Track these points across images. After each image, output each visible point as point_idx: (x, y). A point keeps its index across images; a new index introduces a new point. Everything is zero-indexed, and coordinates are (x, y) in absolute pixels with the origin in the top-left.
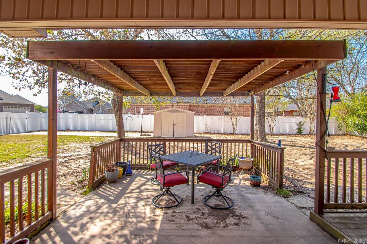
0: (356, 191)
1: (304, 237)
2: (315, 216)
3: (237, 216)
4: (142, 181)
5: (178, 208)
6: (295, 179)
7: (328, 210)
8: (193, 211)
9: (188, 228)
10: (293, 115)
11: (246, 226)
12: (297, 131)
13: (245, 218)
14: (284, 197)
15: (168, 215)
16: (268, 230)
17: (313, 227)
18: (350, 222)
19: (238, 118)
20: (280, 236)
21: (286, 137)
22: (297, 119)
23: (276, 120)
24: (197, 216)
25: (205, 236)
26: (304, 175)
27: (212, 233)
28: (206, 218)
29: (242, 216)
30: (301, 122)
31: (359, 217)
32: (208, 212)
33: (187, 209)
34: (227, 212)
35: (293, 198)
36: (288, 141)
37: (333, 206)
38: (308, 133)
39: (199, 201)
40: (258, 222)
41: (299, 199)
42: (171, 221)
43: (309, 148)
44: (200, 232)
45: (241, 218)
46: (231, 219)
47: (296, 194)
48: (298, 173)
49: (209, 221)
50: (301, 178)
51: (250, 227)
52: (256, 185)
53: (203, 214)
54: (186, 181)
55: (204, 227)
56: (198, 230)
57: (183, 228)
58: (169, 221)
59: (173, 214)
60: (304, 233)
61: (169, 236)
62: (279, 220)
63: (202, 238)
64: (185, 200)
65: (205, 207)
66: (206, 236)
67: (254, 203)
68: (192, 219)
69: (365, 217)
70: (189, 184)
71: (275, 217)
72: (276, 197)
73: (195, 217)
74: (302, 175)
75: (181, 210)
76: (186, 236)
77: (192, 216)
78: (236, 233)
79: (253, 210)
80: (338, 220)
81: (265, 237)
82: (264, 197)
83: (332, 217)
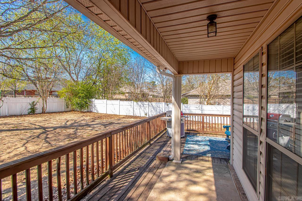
22: (30, 100)
30: (34, 102)
38: (41, 112)
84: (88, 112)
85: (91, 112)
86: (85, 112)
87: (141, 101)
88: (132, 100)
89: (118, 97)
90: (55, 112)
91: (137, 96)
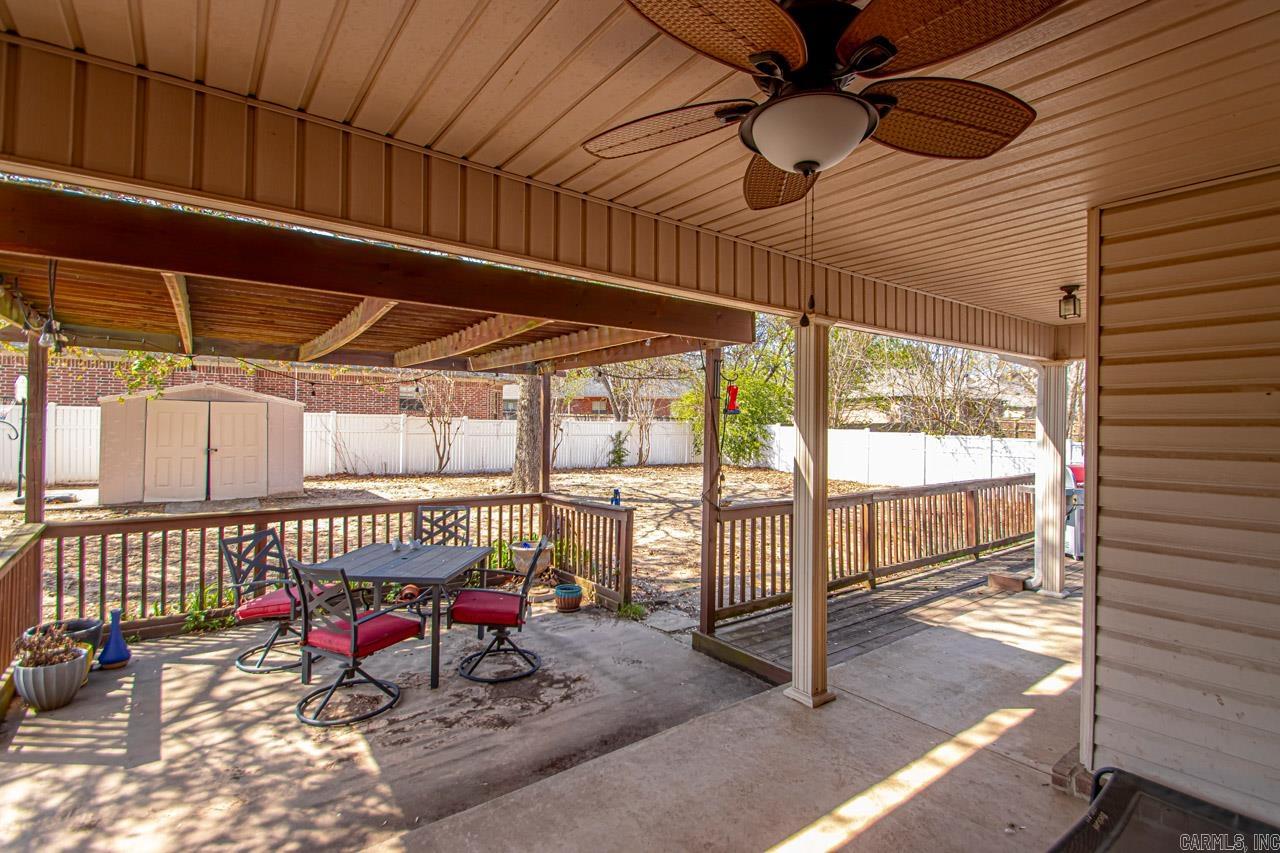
0: (748, 580)
1: (693, 680)
2: (701, 637)
3: (558, 682)
4: (201, 675)
5: (399, 710)
6: (642, 579)
7: (721, 622)
8: (448, 703)
9: (460, 740)
10: (593, 412)
11: (587, 694)
12: (611, 457)
13: (579, 679)
14: (636, 620)
15: (378, 734)
16: (630, 687)
17: (701, 659)
18: (754, 633)
19: (456, 422)
20: (655, 692)
21: (588, 475)
22: (610, 426)
23: (561, 430)
24: (465, 710)
25: (510, 741)
26: (656, 567)
27: (524, 730)
28: (490, 708)
29: (570, 678)
30: (620, 433)
31: (765, 623)
32: (488, 695)
33: (429, 705)
34: (535, 681)
35: (652, 618)
36: (598, 487)
37: (728, 613)
38: (636, 463)
39: (449, 677)
40: (605, 679)
41: (663, 618)
42: (401, 742)
43: (647, 501)
44: (493, 739)
45: (569, 683)
46: (549, 691)
47: (656, 610)
48: (644, 564)
49: (501, 709)
50: (652, 575)
51: (594, 693)
52: (570, 606)
53: (479, 702)
54: (416, 630)
55: (496, 726)
56: (485, 736)
57: (444, 745)
58: (394, 744)
59: (395, 727)
60: (691, 673)
61: (421, 772)
62: (643, 665)
63: (506, 747)
64: (404, 685)
65: (474, 685)
66: (512, 741)
67: (583, 647)
68: (458, 721)
69: (770, 622)
70: (426, 635)
71: (634, 662)
72: (621, 623)
73: (461, 716)
74: (652, 567)
75: (409, 711)
76: (466, 757)
77: (451, 716)
78: (572, 714)
79: (587, 661)
80: (736, 635)
81: (631, 701)
82: (597, 630)
83: (728, 633)
84: (758, 468)
85: (767, 469)
86: (750, 469)
87: (959, 431)
88: (918, 430)
89: (861, 420)
90: (667, 465)
91: (942, 413)
